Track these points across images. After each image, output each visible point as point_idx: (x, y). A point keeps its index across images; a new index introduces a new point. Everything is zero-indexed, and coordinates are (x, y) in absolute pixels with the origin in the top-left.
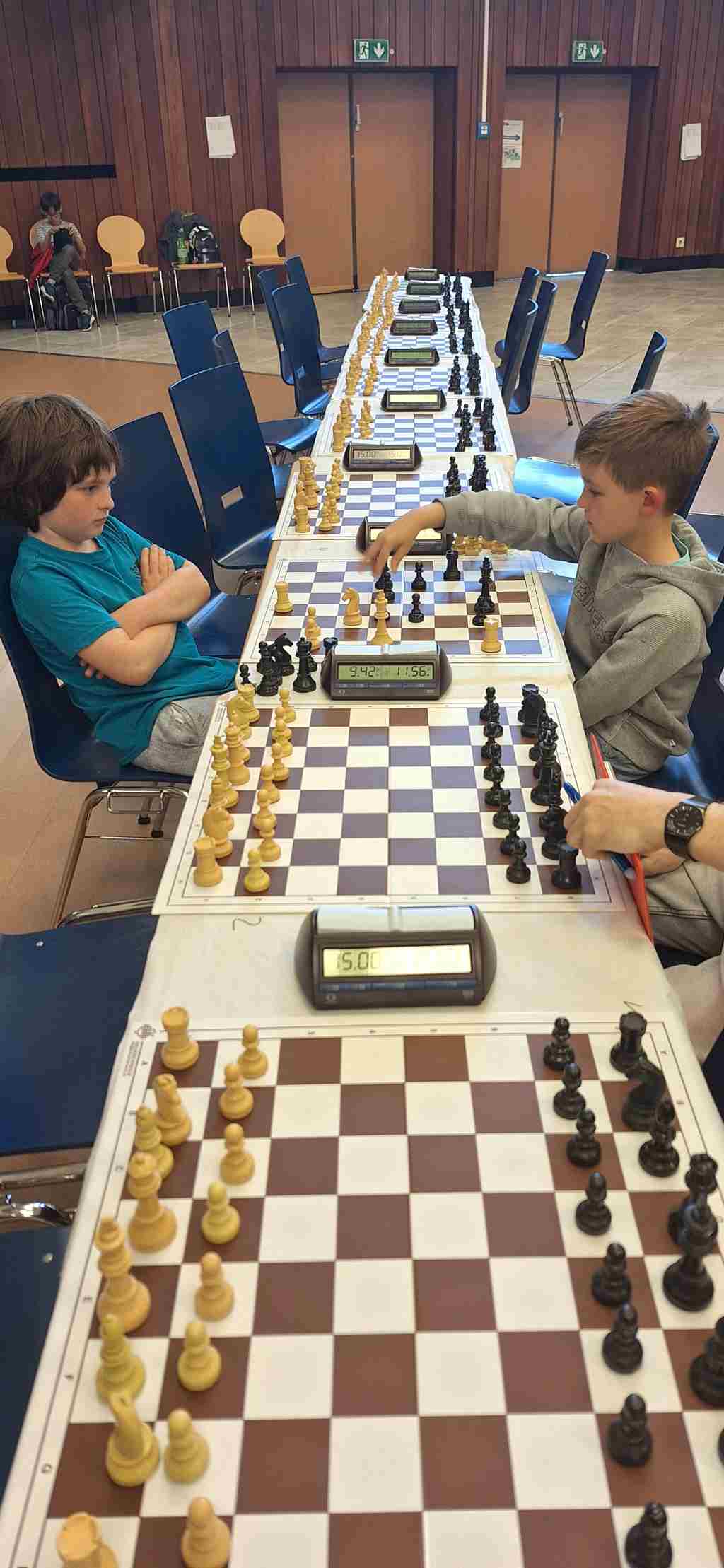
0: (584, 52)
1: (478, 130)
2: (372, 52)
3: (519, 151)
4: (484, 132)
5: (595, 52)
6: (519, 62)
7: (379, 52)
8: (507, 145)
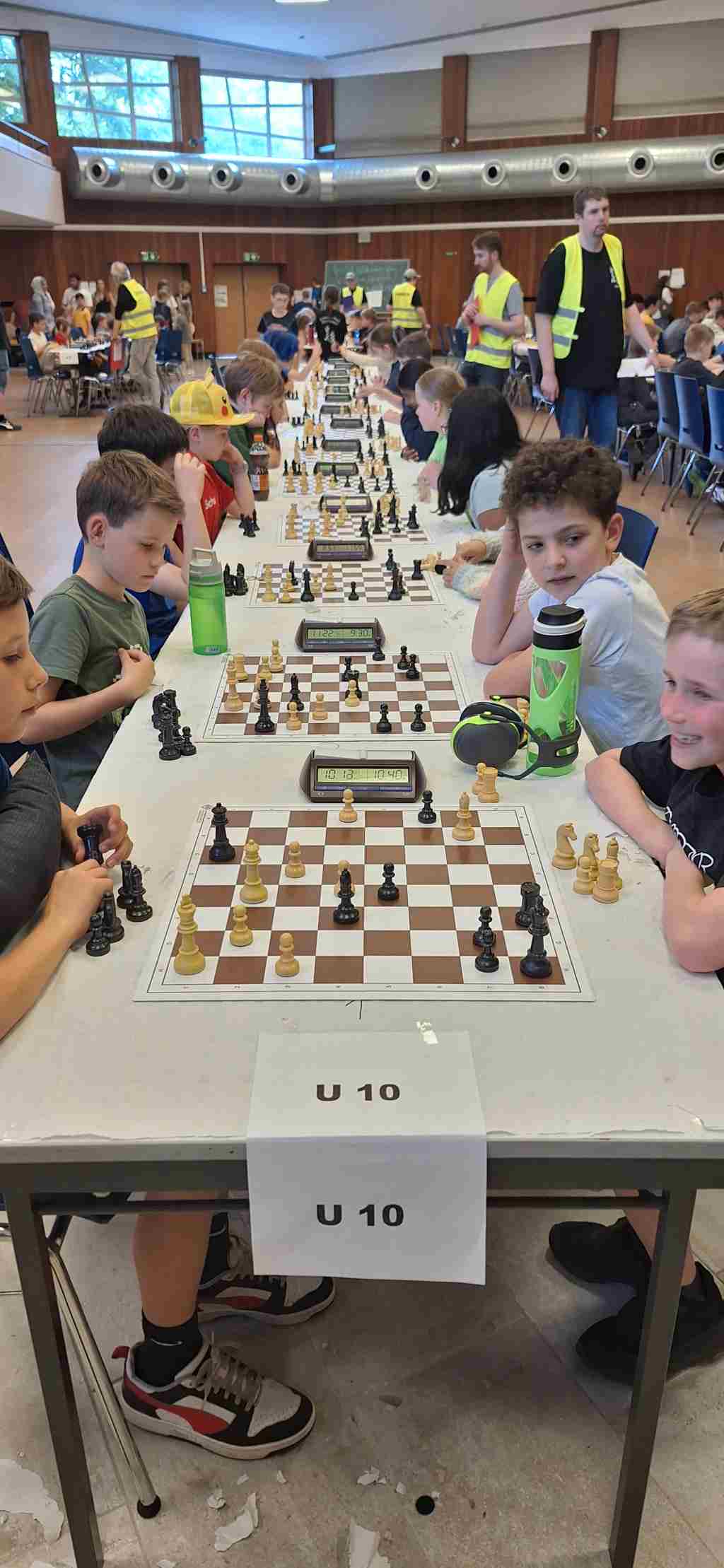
0: (247, 257)
1: (201, 291)
2: (150, 258)
3: (226, 298)
4: (204, 290)
5: (254, 257)
6: (218, 261)
7: (153, 257)
8: (217, 296)
